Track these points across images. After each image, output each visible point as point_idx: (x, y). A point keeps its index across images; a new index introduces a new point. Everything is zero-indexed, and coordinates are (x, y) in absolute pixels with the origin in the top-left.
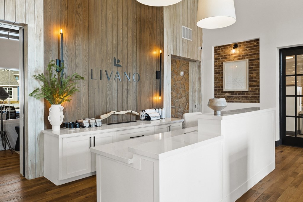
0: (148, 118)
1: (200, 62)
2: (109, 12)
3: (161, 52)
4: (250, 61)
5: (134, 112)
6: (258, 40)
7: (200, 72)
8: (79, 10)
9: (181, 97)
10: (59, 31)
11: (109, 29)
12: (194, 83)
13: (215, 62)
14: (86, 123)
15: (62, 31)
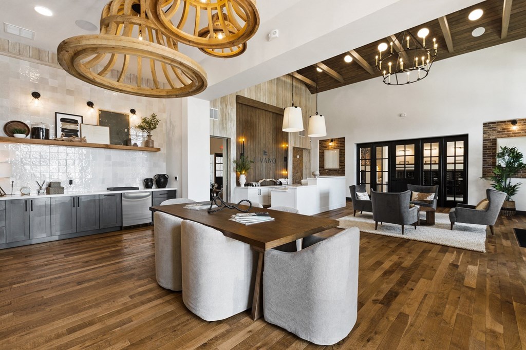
0: (281, 184)
1: (310, 150)
2: (262, 127)
3: (287, 146)
4: (340, 151)
5: (274, 180)
6: (344, 138)
7: (310, 156)
8: (249, 128)
9: (298, 172)
10: (242, 140)
11: (262, 136)
12: (306, 163)
13: (320, 150)
14: (254, 183)
15: (244, 140)
